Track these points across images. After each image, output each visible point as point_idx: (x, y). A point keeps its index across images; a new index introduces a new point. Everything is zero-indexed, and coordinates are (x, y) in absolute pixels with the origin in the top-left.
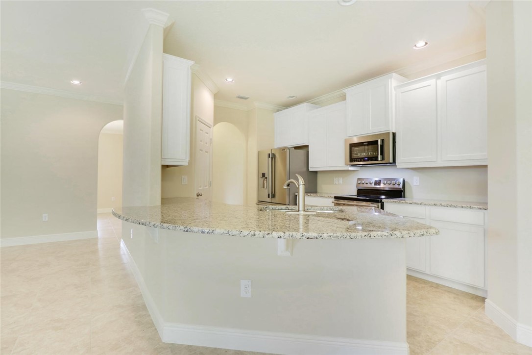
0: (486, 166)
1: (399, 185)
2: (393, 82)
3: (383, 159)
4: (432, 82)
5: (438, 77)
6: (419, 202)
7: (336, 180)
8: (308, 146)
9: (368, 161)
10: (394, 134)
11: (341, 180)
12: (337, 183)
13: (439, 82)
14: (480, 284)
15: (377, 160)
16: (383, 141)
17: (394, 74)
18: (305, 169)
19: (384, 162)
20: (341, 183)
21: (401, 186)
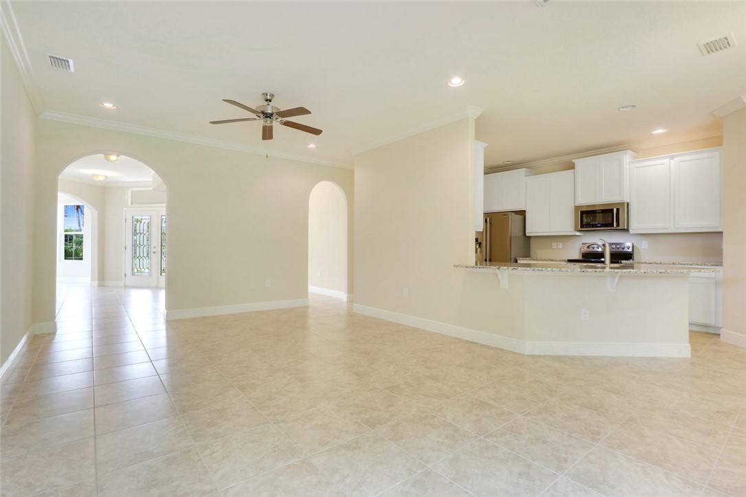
0: (722, 232)
1: (629, 249)
2: (627, 157)
3: (618, 225)
4: (666, 161)
5: (672, 158)
6: (659, 262)
7: (554, 245)
8: (525, 211)
9: (601, 227)
10: (628, 204)
11: (561, 246)
12: (555, 247)
13: (672, 161)
14: (713, 323)
15: (613, 226)
16: (618, 210)
17: (629, 151)
18: (521, 234)
19: (618, 228)
20: (561, 247)
21: (630, 250)
